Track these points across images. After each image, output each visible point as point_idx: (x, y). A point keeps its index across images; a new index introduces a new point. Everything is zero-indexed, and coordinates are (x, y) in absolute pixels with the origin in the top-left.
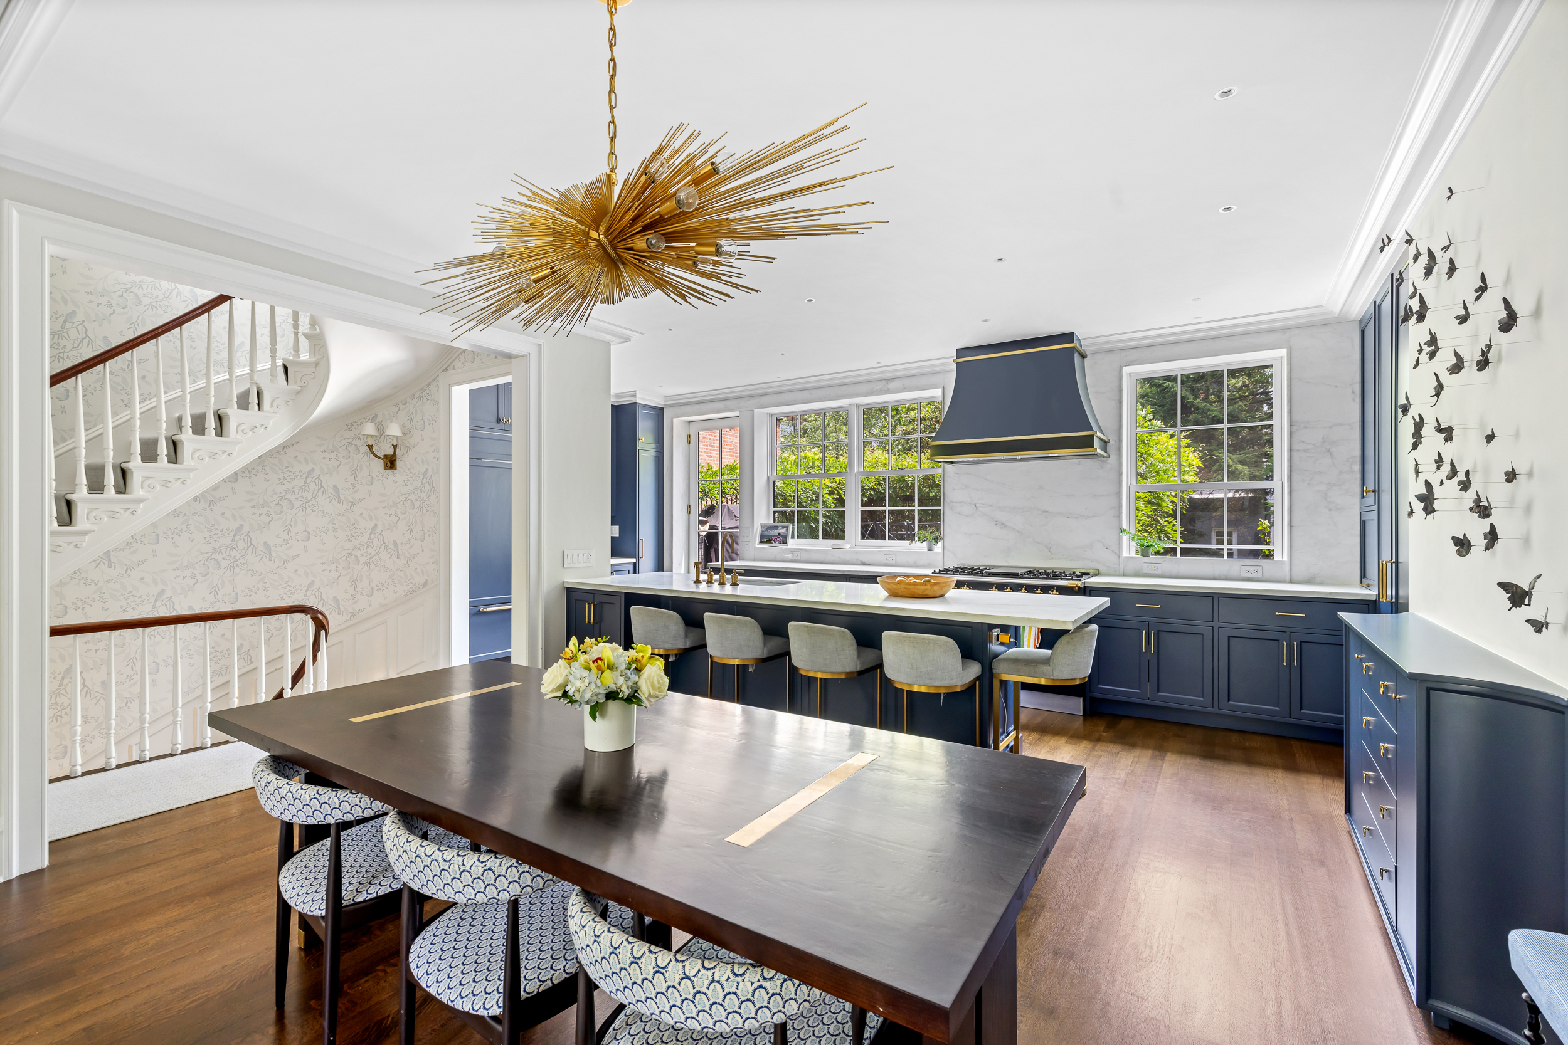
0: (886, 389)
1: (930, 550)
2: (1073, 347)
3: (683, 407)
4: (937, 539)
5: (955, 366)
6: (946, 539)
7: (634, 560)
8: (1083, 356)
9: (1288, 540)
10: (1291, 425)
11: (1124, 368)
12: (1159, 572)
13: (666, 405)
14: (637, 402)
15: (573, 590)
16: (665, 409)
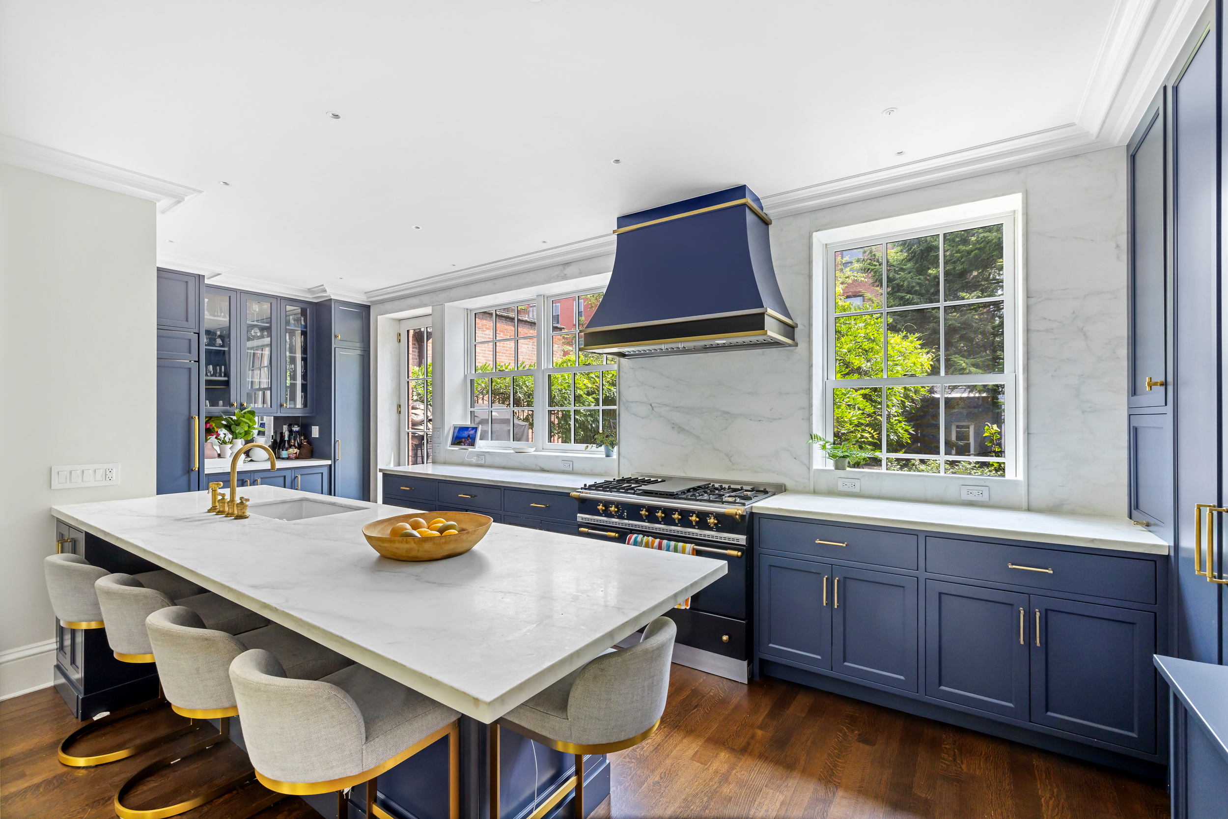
0: (563, 275)
1: (608, 456)
2: (744, 205)
3: (386, 304)
4: (612, 445)
5: (615, 237)
6: (622, 444)
7: (329, 462)
8: (765, 222)
9: (1024, 453)
10: (1028, 297)
11: (814, 233)
12: (857, 489)
13: (371, 302)
14: (332, 298)
15: (59, 521)
16: (370, 306)
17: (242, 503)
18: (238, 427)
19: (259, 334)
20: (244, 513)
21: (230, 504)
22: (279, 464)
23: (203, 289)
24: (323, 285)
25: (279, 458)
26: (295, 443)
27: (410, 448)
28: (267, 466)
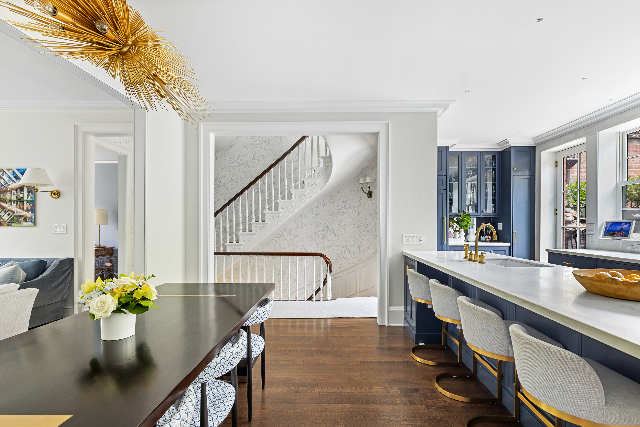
3: (547, 143)
7: (509, 244)
13: (536, 144)
14: (511, 146)
15: (406, 257)
16: (535, 147)
17: (482, 255)
18: (462, 223)
19: (471, 173)
20: (483, 260)
21: (475, 255)
22: (480, 244)
23: (448, 153)
24: (507, 139)
25: (480, 240)
26: (489, 233)
27: (564, 239)
28: (474, 244)
